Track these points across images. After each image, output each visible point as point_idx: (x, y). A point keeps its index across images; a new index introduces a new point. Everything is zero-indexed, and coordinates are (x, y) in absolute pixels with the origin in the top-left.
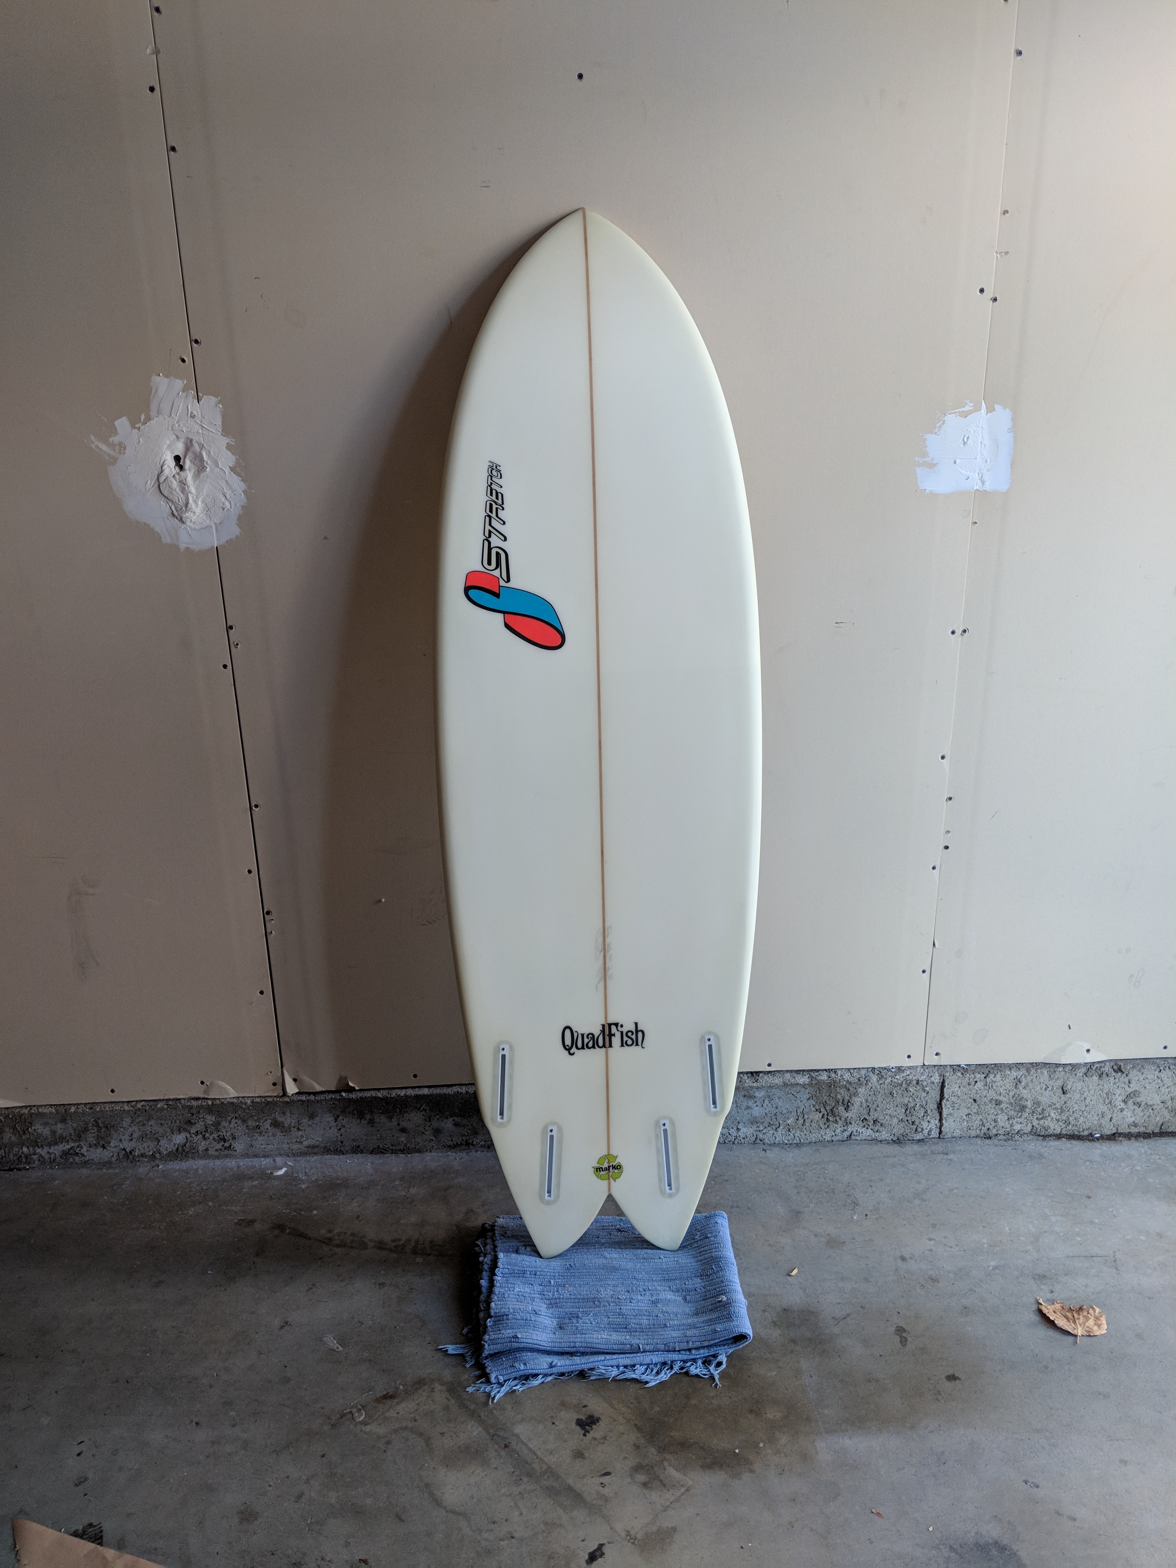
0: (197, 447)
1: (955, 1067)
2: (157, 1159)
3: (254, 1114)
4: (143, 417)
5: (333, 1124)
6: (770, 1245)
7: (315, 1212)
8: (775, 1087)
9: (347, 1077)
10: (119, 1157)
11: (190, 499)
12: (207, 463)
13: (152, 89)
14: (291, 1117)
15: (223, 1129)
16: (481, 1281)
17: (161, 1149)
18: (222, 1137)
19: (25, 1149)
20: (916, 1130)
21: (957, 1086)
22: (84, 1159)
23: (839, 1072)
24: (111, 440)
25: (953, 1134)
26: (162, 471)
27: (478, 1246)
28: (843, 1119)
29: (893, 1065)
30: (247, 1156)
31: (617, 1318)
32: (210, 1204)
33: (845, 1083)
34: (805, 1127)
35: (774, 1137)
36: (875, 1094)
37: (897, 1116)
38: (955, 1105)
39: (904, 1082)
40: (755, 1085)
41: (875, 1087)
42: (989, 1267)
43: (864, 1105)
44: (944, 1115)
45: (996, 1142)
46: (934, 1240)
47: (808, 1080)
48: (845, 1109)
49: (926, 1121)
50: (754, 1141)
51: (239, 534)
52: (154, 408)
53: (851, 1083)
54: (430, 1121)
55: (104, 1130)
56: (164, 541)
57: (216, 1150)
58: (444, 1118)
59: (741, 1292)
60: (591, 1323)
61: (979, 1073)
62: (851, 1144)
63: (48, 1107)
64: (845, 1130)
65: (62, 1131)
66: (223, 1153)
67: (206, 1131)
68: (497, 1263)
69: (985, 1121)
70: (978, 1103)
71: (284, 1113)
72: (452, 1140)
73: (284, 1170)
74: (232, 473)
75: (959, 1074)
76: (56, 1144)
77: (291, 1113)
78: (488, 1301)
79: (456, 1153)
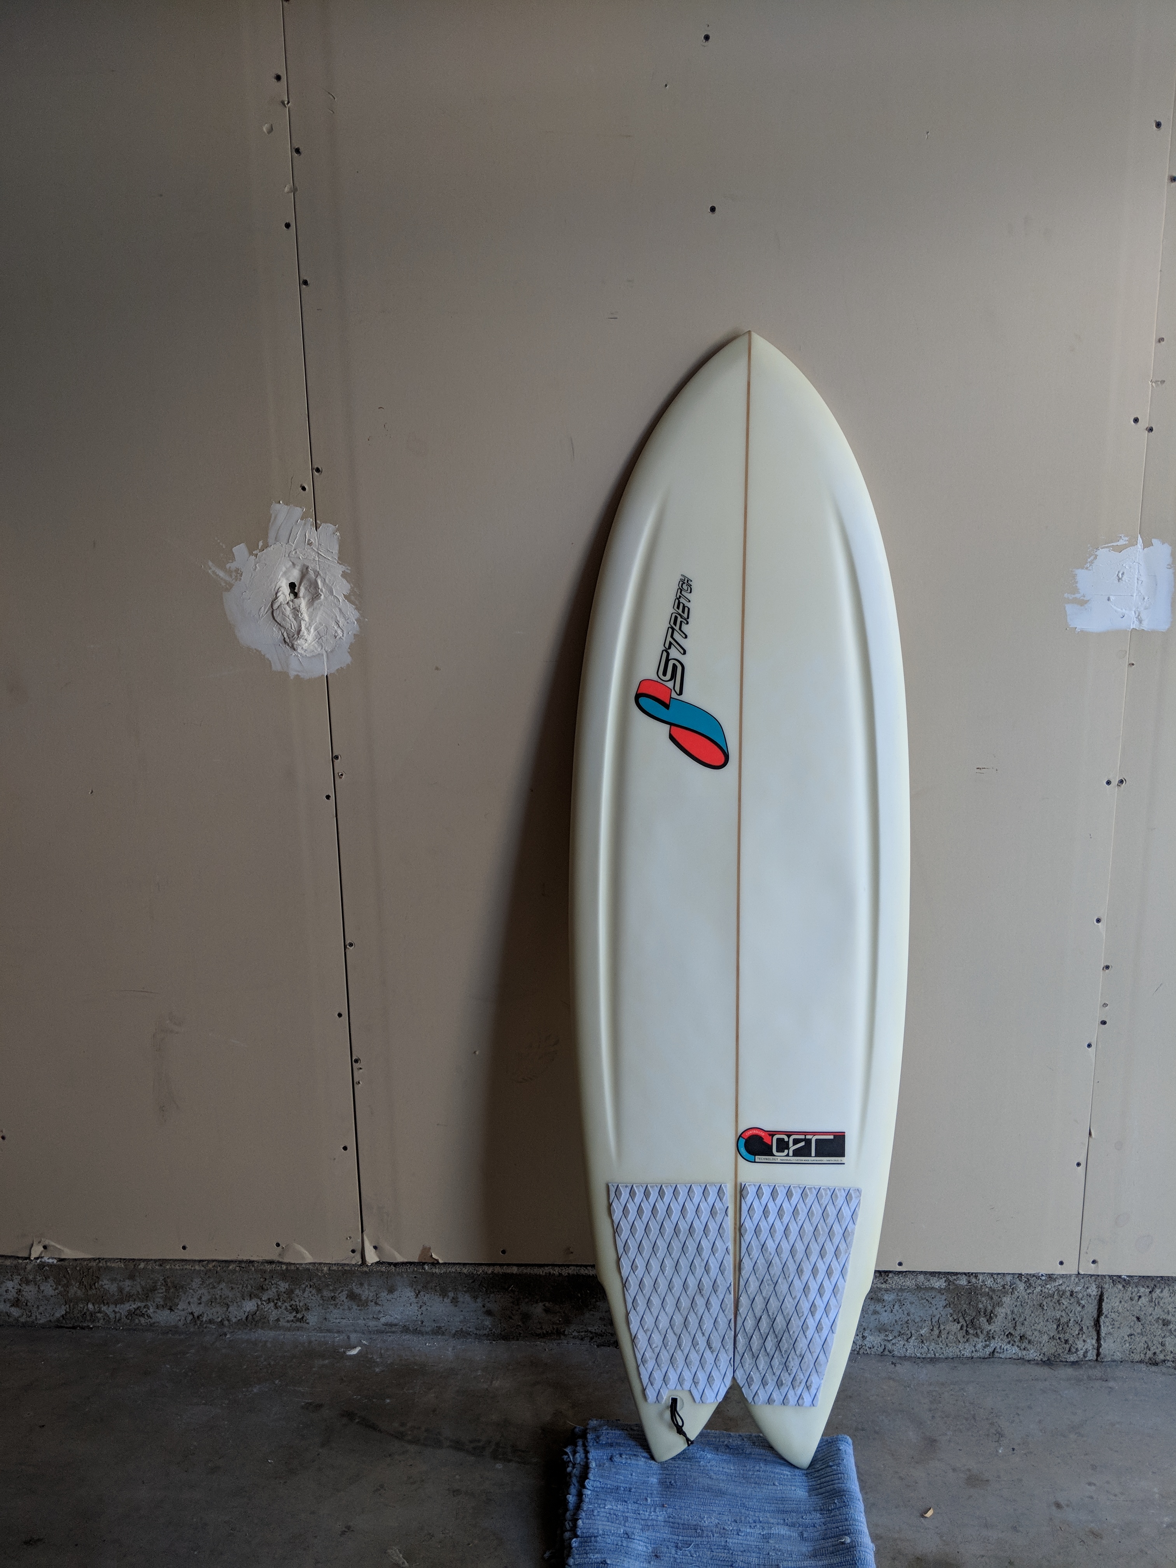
0: (312, 574)
1: (1114, 1278)
2: (225, 1326)
3: (329, 1283)
4: (261, 544)
5: (413, 1300)
6: (901, 1478)
7: (388, 1401)
8: (907, 1291)
9: (430, 1248)
10: (186, 1321)
11: (302, 626)
12: (322, 591)
13: (288, 226)
14: (369, 1289)
15: (296, 1297)
16: (568, 1496)
17: (230, 1316)
18: (295, 1307)
19: (90, 1306)
20: (1069, 1350)
21: (1118, 1300)
22: (150, 1321)
23: (981, 1277)
24: (228, 566)
25: (1113, 1357)
26: (276, 598)
27: (566, 1454)
28: (985, 1332)
29: (1043, 1272)
30: (320, 1330)
31: (721, 1552)
32: (277, 1382)
33: (987, 1290)
34: (941, 1339)
35: (904, 1349)
36: (1022, 1306)
37: (1048, 1332)
38: (1116, 1323)
39: (1056, 1293)
40: (884, 1286)
41: (1023, 1297)
42: (1162, 1523)
43: (1010, 1317)
44: (1103, 1334)
45: (1164, 1370)
46: (1095, 1485)
47: (944, 1284)
48: (987, 1321)
49: (1081, 1340)
50: (882, 1352)
51: (350, 663)
52: (272, 534)
53: (994, 1291)
54: (518, 1304)
55: (172, 1290)
56: (274, 668)
57: (288, 1321)
58: (533, 1302)
59: (868, 1533)
60: (691, 1556)
61: (1143, 1287)
62: (993, 1362)
63: (117, 1261)
64: (987, 1346)
65: (129, 1288)
66: (294, 1325)
67: (279, 1299)
68: (588, 1473)
69: (1150, 1344)
70: (1143, 1322)
71: (362, 1284)
72: (541, 1328)
73: (358, 1349)
74: (346, 601)
75: (1120, 1287)
76: (122, 1303)
77: (369, 1285)
78: (575, 1520)
79: (545, 1342)
